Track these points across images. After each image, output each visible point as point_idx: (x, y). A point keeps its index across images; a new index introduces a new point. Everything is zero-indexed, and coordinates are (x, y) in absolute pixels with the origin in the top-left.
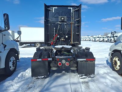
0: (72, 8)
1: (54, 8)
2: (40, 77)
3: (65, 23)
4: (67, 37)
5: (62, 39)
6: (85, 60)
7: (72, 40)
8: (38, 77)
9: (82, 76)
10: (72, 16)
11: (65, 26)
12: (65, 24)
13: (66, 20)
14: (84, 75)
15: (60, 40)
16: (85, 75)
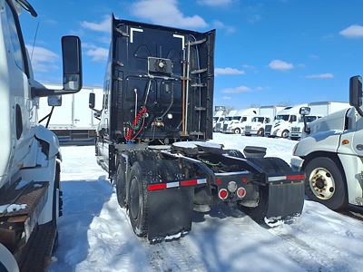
0: (183, 37)
1: (132, 29)
2: (171, 237)
3: (166, 78)
4: (170, 116)
5: (159, 124)
6: (284, 178)
7: (185, 127)
8: (167, 238)
9: (276, 221)
10: (186, 59)
11: (167, 86)
12: (167, 82)
13: (169, 70)
14: (280, 217)
15: (150, 127)
16: (282, 219)
